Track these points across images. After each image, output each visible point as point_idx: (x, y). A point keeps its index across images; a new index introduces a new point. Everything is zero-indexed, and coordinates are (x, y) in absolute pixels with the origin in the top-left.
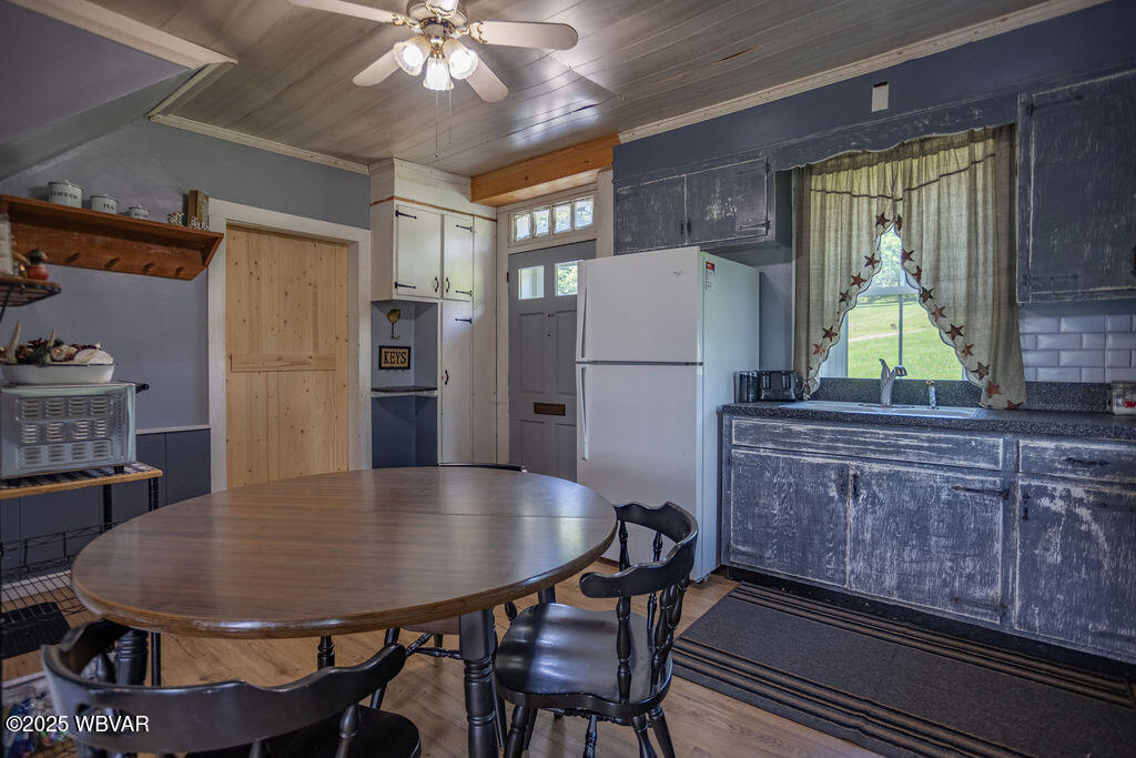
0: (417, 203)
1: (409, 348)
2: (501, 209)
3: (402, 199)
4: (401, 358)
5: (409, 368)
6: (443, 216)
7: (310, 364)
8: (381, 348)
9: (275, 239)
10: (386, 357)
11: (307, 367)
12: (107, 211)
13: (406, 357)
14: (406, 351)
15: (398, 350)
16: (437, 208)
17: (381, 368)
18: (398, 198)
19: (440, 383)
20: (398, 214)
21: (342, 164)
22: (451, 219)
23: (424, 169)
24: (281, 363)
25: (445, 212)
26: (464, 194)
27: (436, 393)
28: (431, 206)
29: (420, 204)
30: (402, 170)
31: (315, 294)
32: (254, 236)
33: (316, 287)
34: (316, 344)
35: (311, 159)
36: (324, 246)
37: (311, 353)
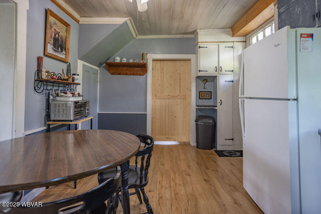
0: (207, 42)
1: (211, 92)
2: (247, 36)
3: (202, 42)
4: (207, 95)
5: (211, 99)
6: (219, 45)
7: (178, 97)
8: (200, 92)
9: (168, 62)
10: (201, 95)
11: (177, 98)
12: (124, 62)
13: (210, 95)
14: (210, 93)
15: (206, 93)
16: (217, 42)
17: (200, 98)
18: (200, 42)
19: (218, 104)
20: (200, 47)
21: (185, 36)
22: (222, 46)
23: (209, 30)
24: (169, 97)
25: (219, 43)
26: (229, 35)
27: (216, 108)
28: (214, 42)
29: (209, 42)
30: (200, 32)
31: (180, 76)
32: (162, 62)
33: (180, 74)
34: (180, 91)
35: (175, 37)
36: (183, 62)
37: (179, 94)
